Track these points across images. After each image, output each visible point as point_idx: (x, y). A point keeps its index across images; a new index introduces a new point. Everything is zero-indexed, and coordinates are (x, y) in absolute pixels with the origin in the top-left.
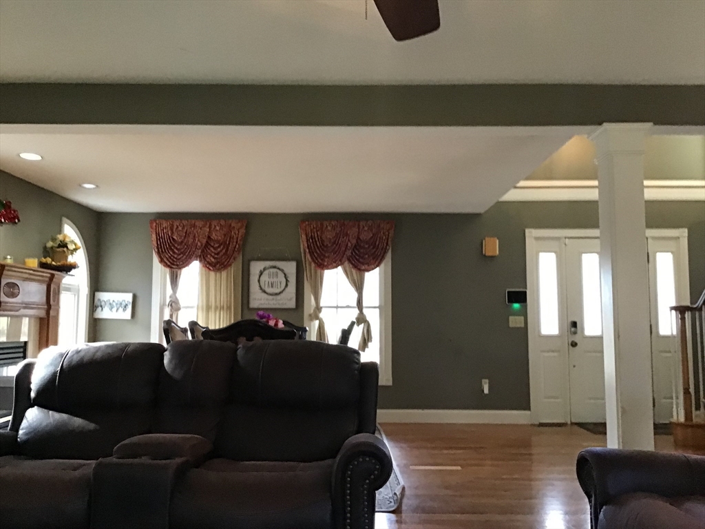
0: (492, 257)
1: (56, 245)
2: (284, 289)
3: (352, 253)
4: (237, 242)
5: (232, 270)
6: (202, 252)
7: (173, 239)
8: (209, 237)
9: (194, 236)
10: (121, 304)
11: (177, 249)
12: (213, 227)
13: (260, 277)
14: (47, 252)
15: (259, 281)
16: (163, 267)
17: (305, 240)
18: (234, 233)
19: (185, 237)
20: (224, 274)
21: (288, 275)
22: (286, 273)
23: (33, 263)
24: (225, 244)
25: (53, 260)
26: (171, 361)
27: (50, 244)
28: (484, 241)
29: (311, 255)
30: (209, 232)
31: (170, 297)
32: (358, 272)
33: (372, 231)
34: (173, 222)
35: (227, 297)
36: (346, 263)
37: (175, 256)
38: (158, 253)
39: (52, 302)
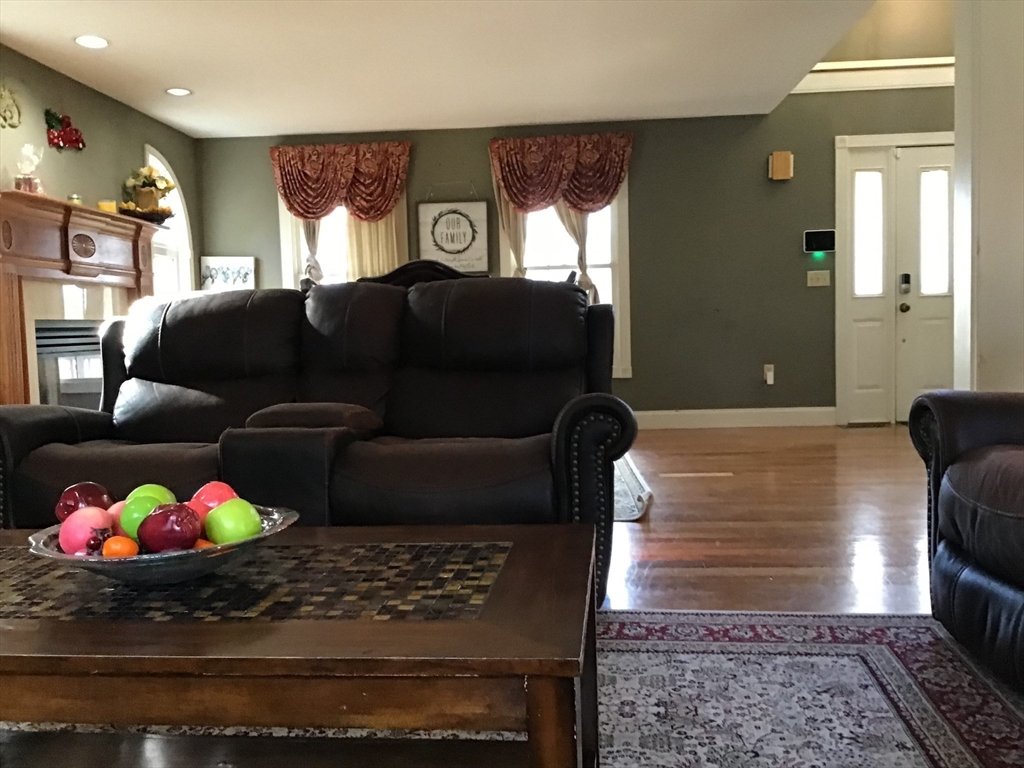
0: (783, 181)
1: (141, 183)
2: (470, 244)
3: (569, 185)
4: (397, 176)
5: (392, 218)
6: (348, 193)
7: (305, 174)
8: (357, 170)
9: (336, 170)
10: (239, 272)
11: (310, 188)
12: (361, 153)
13: (434, 226)
14: (127, 194)
15: (433, 233)
16: (294, 217)
17: (499, 167)
18: (393, 162)
19: (322, 170)
20: (381, 224)
21: (475, 223)
22: (472, 219)
23: (110, 207)
24: (380, 180)
25: (137, 206)
26: (315, 310)
27: (131, 182)
28: (771, 157)
29: (507, 190)
30: (357, 162)
31: (308, 261)
32: (578, 215)
33: (598, 150)
34: (302, 149)
35: (388, 259)
36: (561, 201)
37: (310, 200)
38: (285, 196)
39: (141, 267)
